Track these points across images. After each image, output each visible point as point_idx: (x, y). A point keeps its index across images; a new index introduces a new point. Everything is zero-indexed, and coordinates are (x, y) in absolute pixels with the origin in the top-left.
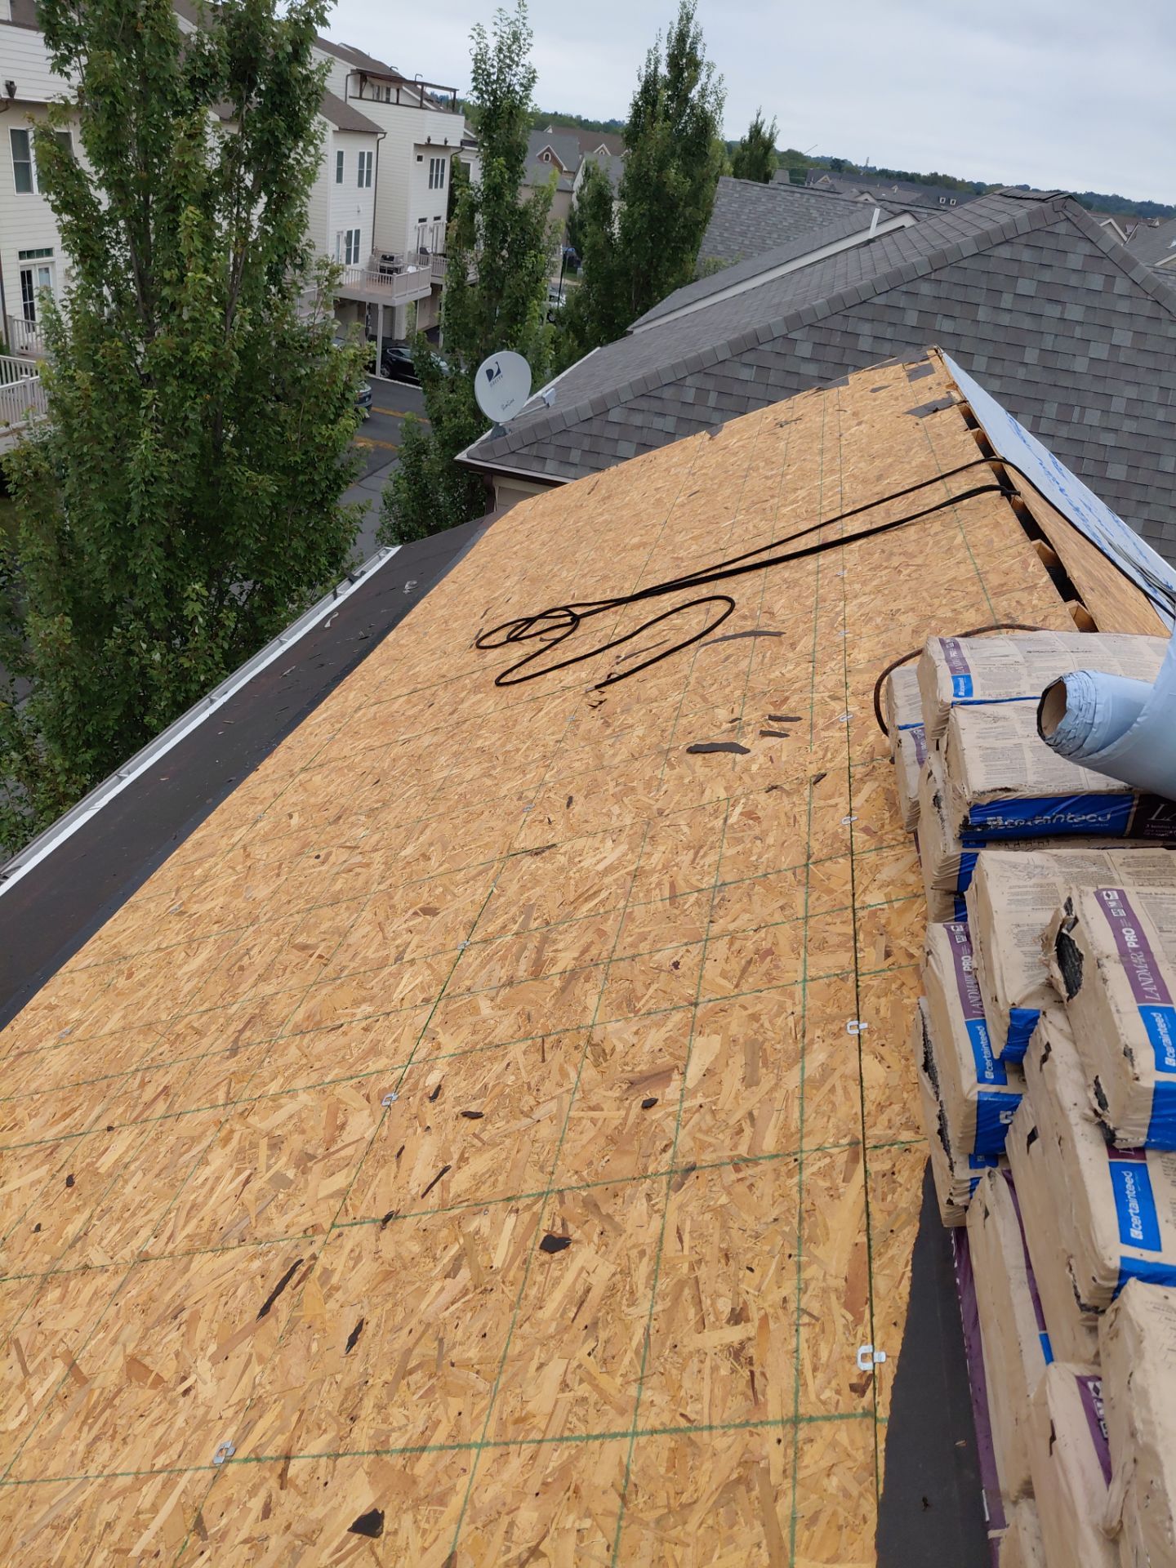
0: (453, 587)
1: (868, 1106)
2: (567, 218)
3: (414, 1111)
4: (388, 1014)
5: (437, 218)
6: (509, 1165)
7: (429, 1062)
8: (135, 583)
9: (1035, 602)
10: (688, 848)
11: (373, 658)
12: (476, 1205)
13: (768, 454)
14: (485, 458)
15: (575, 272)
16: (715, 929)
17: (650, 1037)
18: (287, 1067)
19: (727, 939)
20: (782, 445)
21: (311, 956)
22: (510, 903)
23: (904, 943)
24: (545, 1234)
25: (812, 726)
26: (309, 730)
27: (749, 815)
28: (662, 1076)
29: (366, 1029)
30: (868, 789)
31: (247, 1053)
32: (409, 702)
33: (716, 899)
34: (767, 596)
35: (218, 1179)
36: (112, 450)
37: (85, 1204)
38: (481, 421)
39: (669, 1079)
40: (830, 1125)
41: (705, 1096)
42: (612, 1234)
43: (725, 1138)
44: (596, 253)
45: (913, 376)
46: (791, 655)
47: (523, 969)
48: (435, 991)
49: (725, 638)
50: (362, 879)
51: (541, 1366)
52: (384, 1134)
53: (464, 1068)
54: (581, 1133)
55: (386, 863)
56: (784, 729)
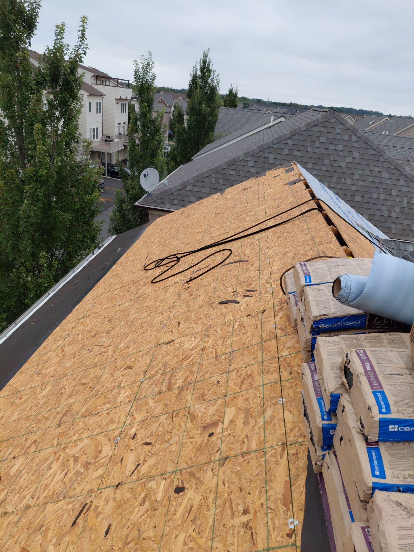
0: (135, 249)
1: (287, 430)
2: (169, 121)
3: (126, 443)
4: (116, 407)
5: (124, 123)
6: (161, 462)
7: (131, 425)
8: (21, 253)
9: (332, 247)
10: (221, 338)
11: (107, 276)
12: (150, 477)
13: (241, 200)
14: (145, 204)
15: (173, 139)
16: (232, 368)
17: (210, 410)
18: (79, 430)
19: (236, 371)
20: (245, 196)
21: (87, 387)
22: (159, 363)
23: (296, 369)
24: (176, 487)
25: (260, 293)
26: (84, 303)
27: (241, 325)
28: (215, 424)
29: (108, 414)
30: (280, 314)
31: (65, 426)
32: (120, 290)
33: (231, 356)
34: (243, 248)
35: (55, 474)
36: (11, 207)
37: (5, 488)
38: (143, 192)
39: (218, 425)
40: (275, 437)
41: (231, 430)
42: (200, 485)
43: (238, 445)
44: (179, 133)
45: (287, 171)
46: (252, 268)
47: (164, 387)
48: (132, 398)
49: (229, 263)
50: (105, 357)
51: (176, 537)
52: (116, 453)
53: (144, 426)
54: (187, 447)
55: (113, 351)
56: (251, 294)
